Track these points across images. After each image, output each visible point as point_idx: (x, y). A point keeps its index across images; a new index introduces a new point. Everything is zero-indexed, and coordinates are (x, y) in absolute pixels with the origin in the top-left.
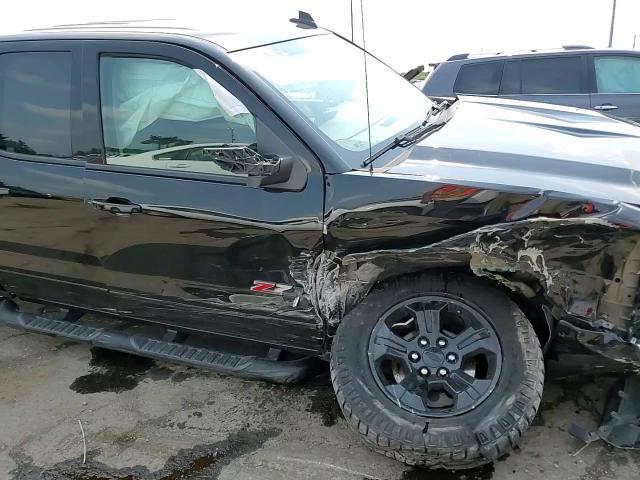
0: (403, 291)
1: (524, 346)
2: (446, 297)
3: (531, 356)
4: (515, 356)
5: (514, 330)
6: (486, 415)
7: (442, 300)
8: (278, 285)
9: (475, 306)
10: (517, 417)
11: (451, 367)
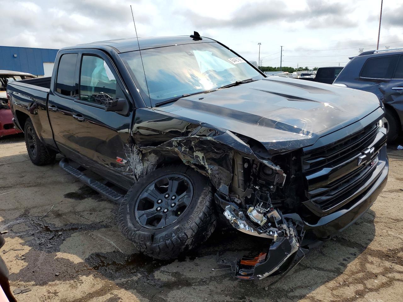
0: (169, 170)
1: (198, 204)
2: (185, 176)
3: (198, 209)
4: (192, 208)
5: (199, 196)
6: (163, 231)
7: (182, 177)
8: (123, 160)
9: (192, 183)
10: (174, 235)
11: (170, 209)
